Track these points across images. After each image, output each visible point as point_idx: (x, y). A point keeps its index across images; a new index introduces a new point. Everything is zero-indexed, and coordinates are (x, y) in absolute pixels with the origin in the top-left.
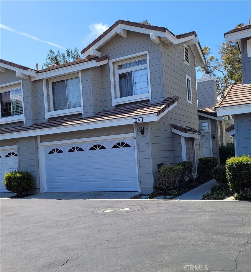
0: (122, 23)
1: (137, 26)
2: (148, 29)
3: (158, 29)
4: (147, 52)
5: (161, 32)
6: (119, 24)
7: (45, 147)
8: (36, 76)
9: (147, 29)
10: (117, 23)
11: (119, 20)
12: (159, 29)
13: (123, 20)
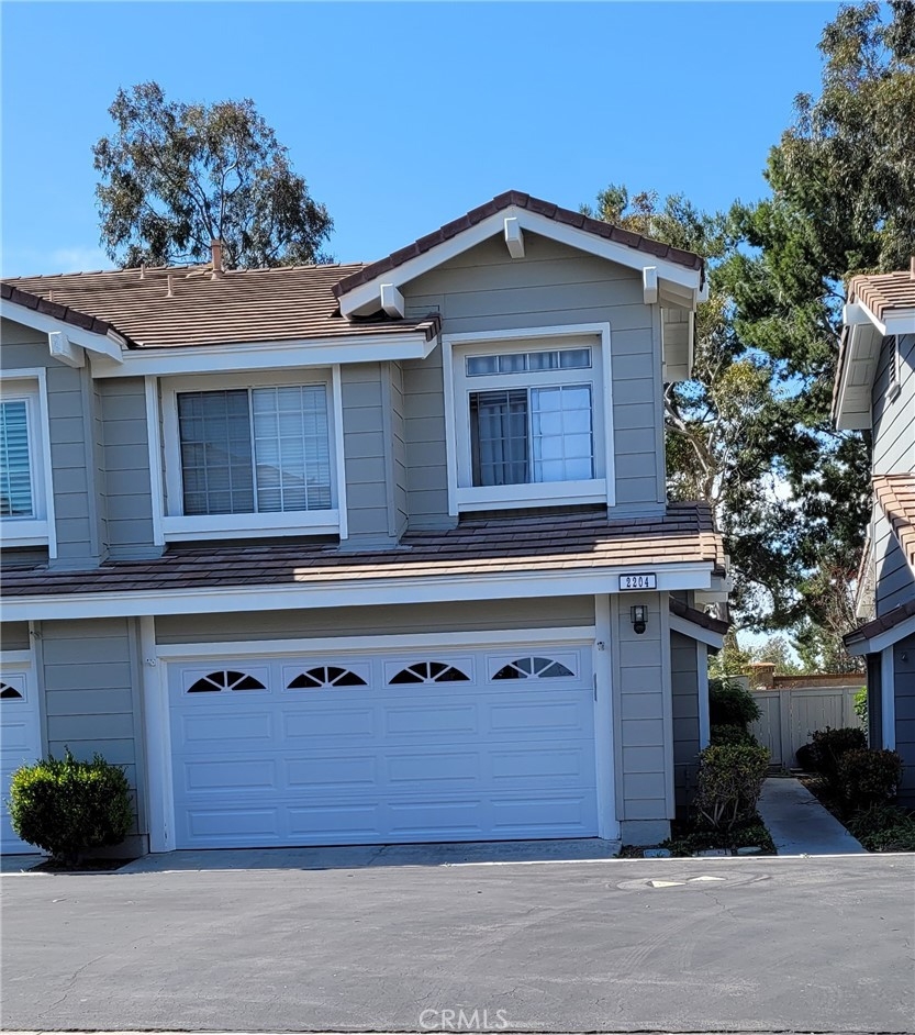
0: (524, 207)
1: (585, 227)
2: (630, 246)
3: (669, 255)
4: (604, 328)
5: (681, 267)
6: (510, 208)
7: (172, 662)
8: (121, 361)
9: (626, 247)
10: (501, 202)
11: (512, 192)
12: (673, 254)
13: (527, 196)
